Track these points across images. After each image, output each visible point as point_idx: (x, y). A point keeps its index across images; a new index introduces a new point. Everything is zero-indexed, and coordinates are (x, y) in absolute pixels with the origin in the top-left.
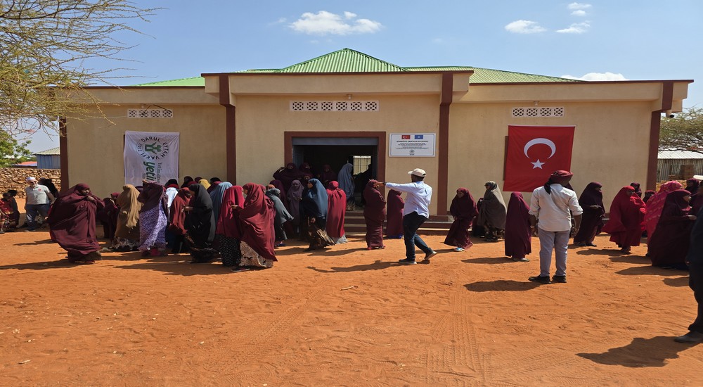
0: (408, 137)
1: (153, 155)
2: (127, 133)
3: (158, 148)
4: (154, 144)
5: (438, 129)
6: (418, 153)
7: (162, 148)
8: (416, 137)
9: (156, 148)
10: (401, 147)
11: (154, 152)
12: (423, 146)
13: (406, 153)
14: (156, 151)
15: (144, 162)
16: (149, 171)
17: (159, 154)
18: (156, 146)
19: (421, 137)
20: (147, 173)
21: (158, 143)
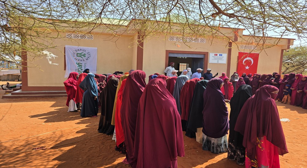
0: (217, 55)
1: (81, 59)
2: (66, 46)
3: (84, 55)
4: (82, 53)
5: (227, 52)
6: (220, 62)
7: (87, 56)
8: (220, 55)
9: (83, 55)
10: (214, 59)
11: (82, 57)
12: (222, 59)
13: (216, 62)
14: (83, 57)
15: (77, 63)
16: (79, 68)
17: (84, 58)
18: (83, 54)
19: (222, 55)
20: (78, 69)
21: (84, 53)
